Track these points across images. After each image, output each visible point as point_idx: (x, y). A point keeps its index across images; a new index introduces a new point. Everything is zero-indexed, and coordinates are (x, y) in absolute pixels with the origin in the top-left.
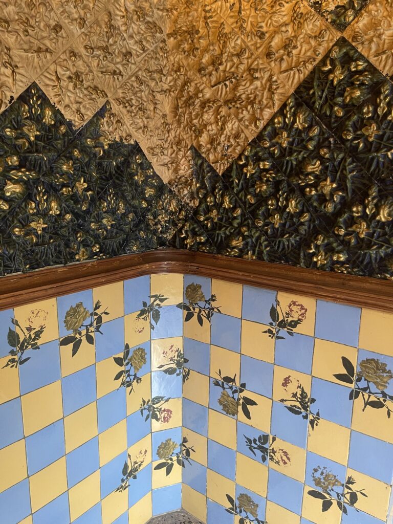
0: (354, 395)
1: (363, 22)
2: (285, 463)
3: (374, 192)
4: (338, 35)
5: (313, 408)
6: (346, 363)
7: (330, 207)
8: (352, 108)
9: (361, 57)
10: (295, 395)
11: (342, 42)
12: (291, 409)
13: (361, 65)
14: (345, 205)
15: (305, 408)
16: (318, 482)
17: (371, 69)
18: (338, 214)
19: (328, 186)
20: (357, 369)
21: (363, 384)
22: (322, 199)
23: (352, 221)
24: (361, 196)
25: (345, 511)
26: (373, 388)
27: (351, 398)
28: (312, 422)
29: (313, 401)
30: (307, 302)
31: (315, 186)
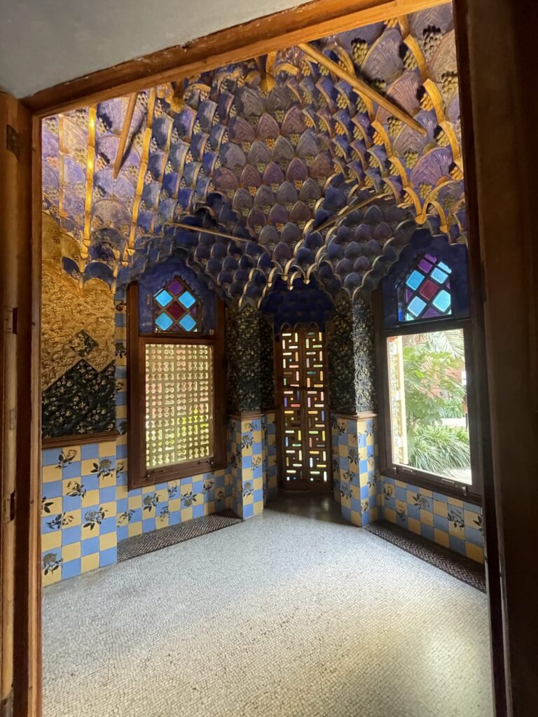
0: (99, 475)
1: (90, 356)
2: (71, 521)
3: (99, 405)
4: (81, 358)
5: (83, 489)
6: (95, 465)
7: (84, 412)
8: (88, 380)
9: (90, 366)
10: (74, 488)
11: (83, 360)
12: (73, 495)
13: (90, 368)
14: (90, 411)
15: (79, 491)
16: (87, 519)
17: (93, 369)
18: (86, 414)
19: (83, 405)
20: (99, 465)
21: (102, 470)
22: (80, 409)
23: (93, 415)
24: (95, 408)
25: (100, 523)
26: (106, 469)
27: (98, 477)
28: (83, 496)
29: (83, 486)
30: (77, 448)
31: (77, 405)
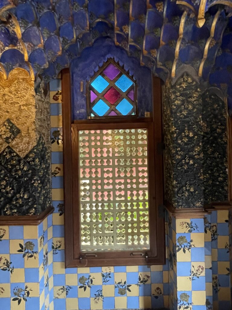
0: (24, 256)
1: (14, 143)
2: (2, 292)
3: (22, 190)
4: (7, 145)
5: (11, 266)
6: (21, 246)
7: (10, 195)
8: (13, 166)
9: (15, 152)
10: (4, 264)
11: (8, 147)
12: (3, 270)
13: (15, 154)
14: (15, 194)
15: (8, 267)
16: (15, 294)
17: (17, 155)
18: (12, 197)
19: (9, 189)
20: (24, 247)
21: (26, 251)
22: (7, 193)
23: (17, 199)
24: (19, 192)
25: (26, 300)
26: (30, 251)
27: (23, 257)
28: (11, 272)
29: (11, 263)
30: (6, 228)
31: (4, 189)
